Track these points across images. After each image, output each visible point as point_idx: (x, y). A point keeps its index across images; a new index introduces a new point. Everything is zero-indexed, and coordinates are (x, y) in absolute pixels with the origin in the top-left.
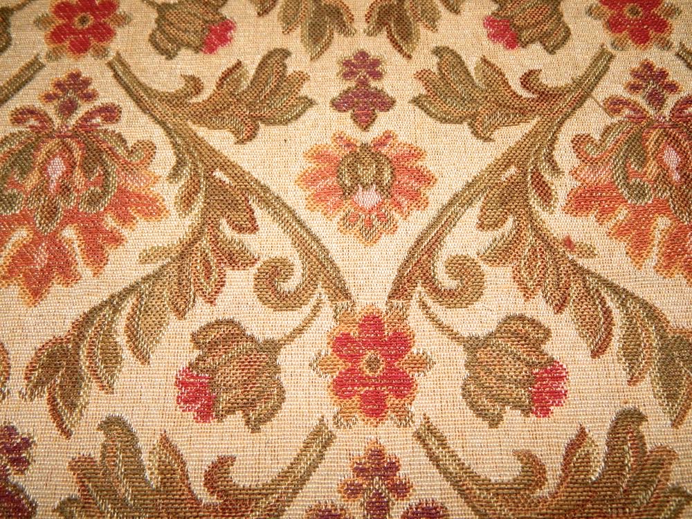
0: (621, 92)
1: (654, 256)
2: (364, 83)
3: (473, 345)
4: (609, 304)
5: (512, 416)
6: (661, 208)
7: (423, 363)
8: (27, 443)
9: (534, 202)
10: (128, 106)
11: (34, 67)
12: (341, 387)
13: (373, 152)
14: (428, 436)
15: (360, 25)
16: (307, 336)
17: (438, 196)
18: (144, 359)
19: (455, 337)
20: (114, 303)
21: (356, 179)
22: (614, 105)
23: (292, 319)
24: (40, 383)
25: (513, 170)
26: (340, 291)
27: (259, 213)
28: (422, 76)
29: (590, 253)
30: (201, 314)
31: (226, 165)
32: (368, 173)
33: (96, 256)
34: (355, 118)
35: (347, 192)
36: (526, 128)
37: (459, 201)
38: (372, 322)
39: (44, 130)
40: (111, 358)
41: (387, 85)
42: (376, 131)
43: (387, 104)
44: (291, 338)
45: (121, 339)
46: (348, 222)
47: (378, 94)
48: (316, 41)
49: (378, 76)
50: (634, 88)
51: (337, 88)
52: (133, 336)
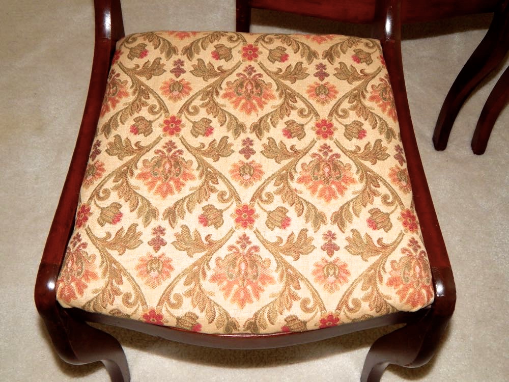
0: (316, 152)
1: (317, 194)
2: (248, 147)
3: (269, 213)
4: (304, 205)
5: (277, 229)
6: (321, 182)
7: (257, 216)
8: (164, 230)
9: (289, 180)
10: (185, 150)
11: (159, 138)
12: (237, 221)
13: (249, 165)
14: (257, 232)
15: (248, 130)
16: (229, 209)
17: (265, 177)
18: (191, 212)
19: (265, 211)
20: (183, 200)
21: (244, 172)
22: (314, 155)
23: (227, 205)
24: (167, 216)
25: (285, 171)
26: (238, 199)
27: (219, 180)
28: (264, 145)
29: (301, 193)
30: (204, 203)
31: (211, 167)
32: (247, 171)
33: (179, 188)
34: (245, 156)
35: (242, 175)
36: (289, 161)
37: (270, 178)
38: (246, 207)
39: (163, 156)
40: (183, 212)
41: (254, 148)
42: (250, 160)
43: (254, 153)
44: (226, 209)
45: (185, 208)
46: (241, 183)
47: (252, 150)
48: (236, 135)
49: (252, 145)
50: (320, 151)
51: (241, 147)
52: (188, 208)
